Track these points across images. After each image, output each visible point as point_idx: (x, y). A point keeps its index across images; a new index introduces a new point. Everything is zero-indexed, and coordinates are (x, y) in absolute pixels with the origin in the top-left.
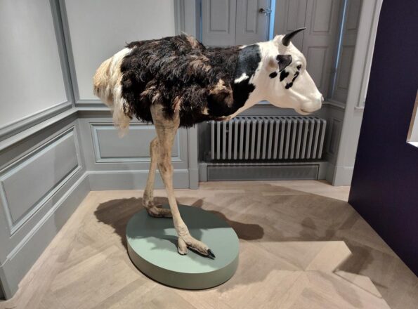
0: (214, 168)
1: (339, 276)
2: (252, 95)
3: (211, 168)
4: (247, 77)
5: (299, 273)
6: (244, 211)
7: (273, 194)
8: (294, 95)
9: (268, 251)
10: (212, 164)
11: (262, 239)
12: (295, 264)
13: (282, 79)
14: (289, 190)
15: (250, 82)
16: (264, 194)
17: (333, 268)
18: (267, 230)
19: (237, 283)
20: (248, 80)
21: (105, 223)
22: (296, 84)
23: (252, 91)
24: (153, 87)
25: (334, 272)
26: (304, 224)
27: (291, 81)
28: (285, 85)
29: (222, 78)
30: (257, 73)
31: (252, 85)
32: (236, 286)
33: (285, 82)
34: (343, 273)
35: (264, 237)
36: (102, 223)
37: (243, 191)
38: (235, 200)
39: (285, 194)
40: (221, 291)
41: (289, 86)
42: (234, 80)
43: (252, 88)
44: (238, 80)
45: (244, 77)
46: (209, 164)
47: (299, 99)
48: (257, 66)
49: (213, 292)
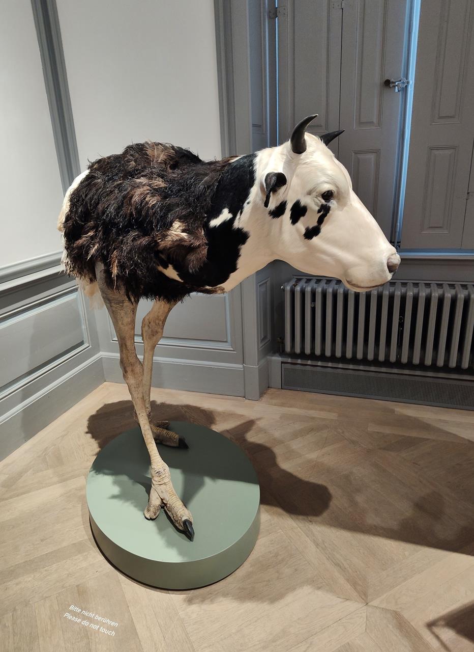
0: (293, 367)
1: (437, 637)
2: (245, 249)
3: (289, 366)
4: (230, 216)
5: (353, 606)
6: (313, 456)
7: (387, 431)
8: (324, 252)
9: (317, 545)
10: (289, 360)
11: (318, 519)
12: (354, 585)
13: (295, 219)
14: (426, 427)
15: (237, 224)
16: (372, 428)
17: (432, 617)
18: (338, 501)
19: (225, 595)
20: (232, 221)
21: (93, 437)
22: (325, 228)
23: (244, 243)
24: (91, 234)
25: (431, 625)
26: (419, 506)
27: (315, 224)
28: (303, 231)
29: (182, 219)
30: (247, 208)
31: (239, 230)
32: (221, 599)
33: (301, 226)
34: (448, 635)
35: (325, 514)
36: (89, 435)
37: (333, 416)
38: (311, 430)
39: (414, 434)
40: (190, 601)
41: (311, 233)
42: (209, 221)
43: (242, 237)
44: (215, 222)
45: (226, 215)
46: (285, 360)
47: (338, 261)
48: (246, 195)
49: (177, 598)
